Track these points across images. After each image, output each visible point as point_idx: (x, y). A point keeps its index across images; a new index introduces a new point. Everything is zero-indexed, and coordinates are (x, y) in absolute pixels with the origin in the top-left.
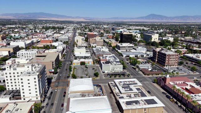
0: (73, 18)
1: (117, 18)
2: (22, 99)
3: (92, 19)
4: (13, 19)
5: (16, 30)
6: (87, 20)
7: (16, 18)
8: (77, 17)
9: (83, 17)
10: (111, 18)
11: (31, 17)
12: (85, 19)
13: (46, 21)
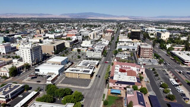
0: (118, 17)
1: (164, 17)
2: (23, 61)
3: (137, 18)
4: (68, 18)
5: (62, 27)
6: (131, 18)
7: (70, 18)
8: (121, 16)
9: (128, 16)
10: (158, 17)
11: (82, 17)
12: (129, 18)
13: (92, 20)
